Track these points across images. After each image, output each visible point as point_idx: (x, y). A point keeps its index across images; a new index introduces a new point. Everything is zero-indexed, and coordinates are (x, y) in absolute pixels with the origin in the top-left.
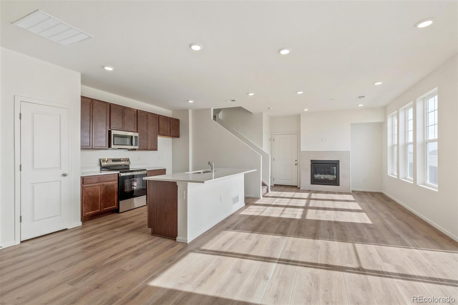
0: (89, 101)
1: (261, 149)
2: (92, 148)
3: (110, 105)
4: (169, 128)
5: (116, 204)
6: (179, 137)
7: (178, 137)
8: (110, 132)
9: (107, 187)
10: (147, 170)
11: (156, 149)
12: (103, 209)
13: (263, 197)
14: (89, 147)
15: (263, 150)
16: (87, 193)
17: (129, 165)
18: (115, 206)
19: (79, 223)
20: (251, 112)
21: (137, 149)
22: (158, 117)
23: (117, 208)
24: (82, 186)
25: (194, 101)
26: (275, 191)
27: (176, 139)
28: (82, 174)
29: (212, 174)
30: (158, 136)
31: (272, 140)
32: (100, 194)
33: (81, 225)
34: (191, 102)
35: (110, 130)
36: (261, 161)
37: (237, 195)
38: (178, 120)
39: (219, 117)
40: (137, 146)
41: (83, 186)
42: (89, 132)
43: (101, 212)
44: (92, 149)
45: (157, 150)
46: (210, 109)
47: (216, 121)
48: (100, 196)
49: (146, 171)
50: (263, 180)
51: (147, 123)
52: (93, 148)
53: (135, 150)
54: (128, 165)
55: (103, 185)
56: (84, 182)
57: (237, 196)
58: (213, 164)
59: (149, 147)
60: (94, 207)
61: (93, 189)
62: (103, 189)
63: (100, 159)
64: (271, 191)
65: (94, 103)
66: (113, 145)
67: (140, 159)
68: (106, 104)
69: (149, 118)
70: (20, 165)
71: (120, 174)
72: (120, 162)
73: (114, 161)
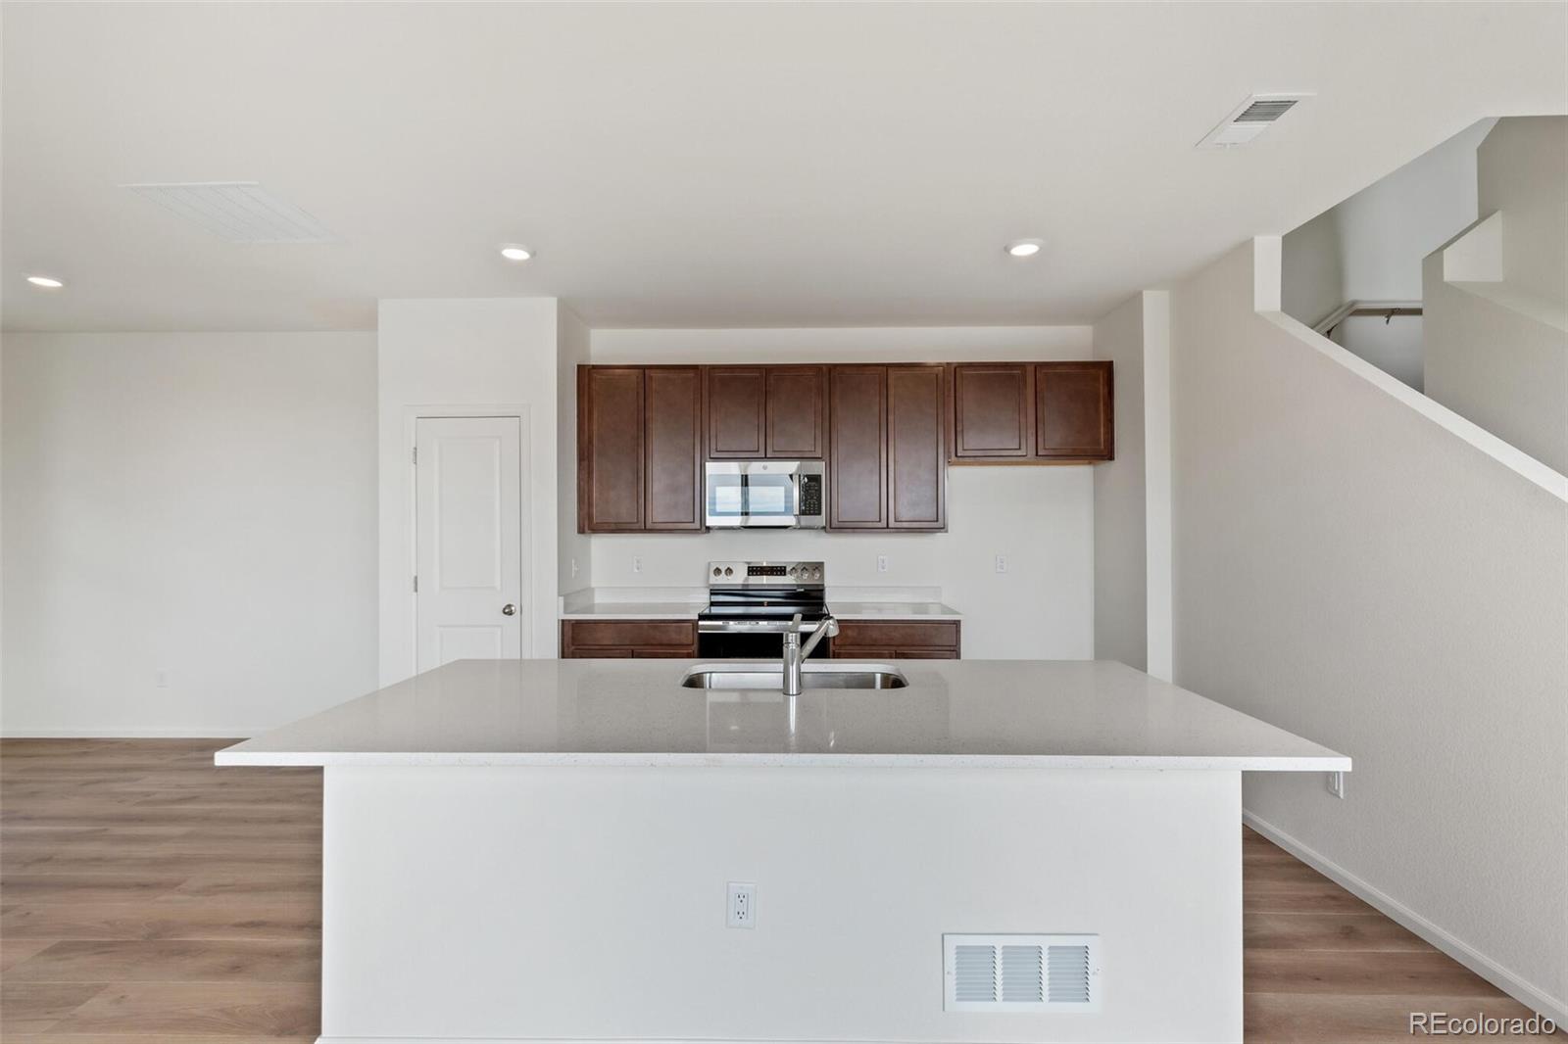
2: (645, 528)
3: (709, 370)
4: (1026, 419)
6: (1112, 458)
11: (938, 528)
14: (636, 526)
22: (948, 377)
27: (1105, 467)
28: (566, 613)
30: (948, 463)
35: (708, 460)
38: (1104, 366)
40: (820, 514)
44: (646, 530)
45: (947, 532)
51: (884, 412)
52: (648, 527)
56: (576, 640)
57: (1039, 941)
63: (709, 564)
65: (651, 378)
66: (710, 515)
67: (883, 568)
68: (691, 374)
69: (892, 392)
70: (416, 578)
71: (700, 623)
72: (781, 575)
73: (754, 571)
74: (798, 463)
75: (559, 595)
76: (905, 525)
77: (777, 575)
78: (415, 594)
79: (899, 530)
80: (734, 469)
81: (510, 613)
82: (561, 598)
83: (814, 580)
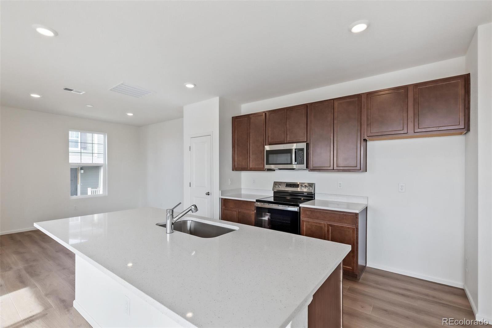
2: (249, 170)
3: (266, 113)
4: (405, 115)
9: (243, 216)
11: (358, 169)
17: (314, 195)
40: (303, 164)
41: (223, 208)
55: (239, 212)
61: (231, 213)
62: (239, 217)
66: (266, 164)
69: (336, 110)
70: (190, 183)
71: (256, 203)
73: (288, 185)
75: (220, 190)
76: (341, 168)
77: (296, 187)
78: (190, 187)
79: (339, 171)
81: (209, 195)
82: (220, 191)
83: (311, 190)
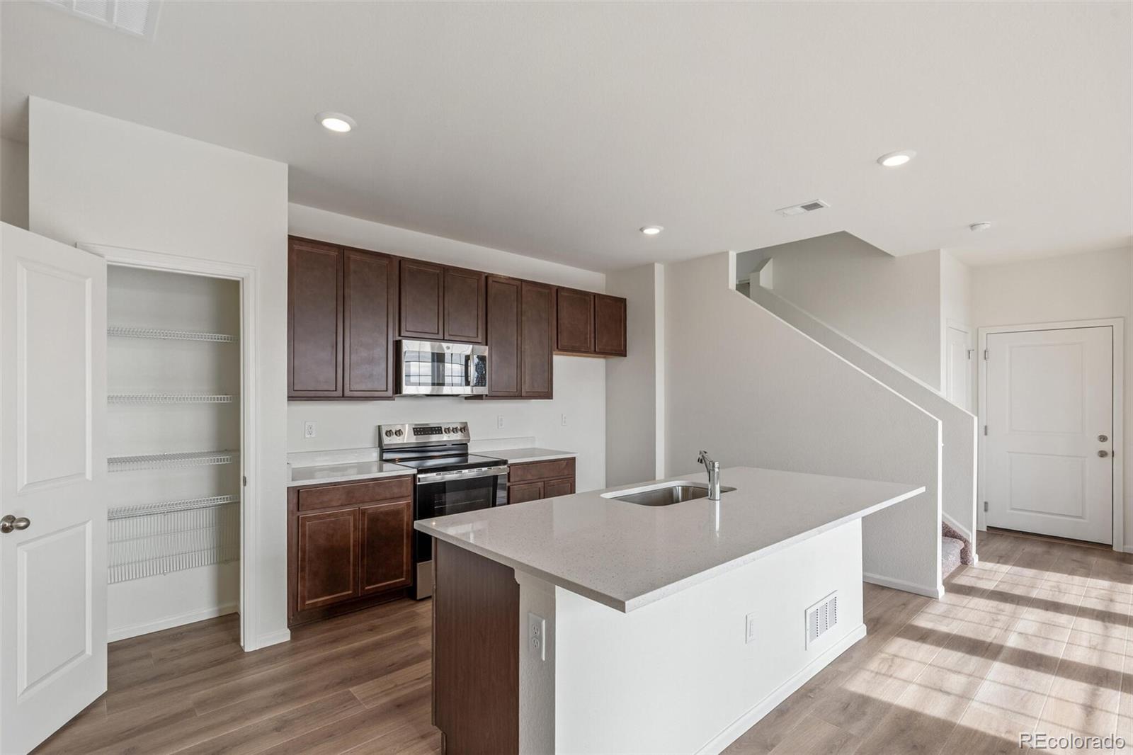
0: (334, 254)
1: (933, 390)
2: (343, 396)
3: (400, 261)
4: (590, 328)
5: (407, 571)
6: (625, 356)
7: (622, 353)
8: (398, 345)
9: (375, 519)
10: (509, 462)
11: (548, 395)
12: (363, 589)
13: (946, 591)
14: (334, 394)
15: (942, 394)
16: (310, 537)
17: (466, 444)
18: (402, 577)
19: (284, 635)
20: (889, 252)
21: (486, 395)
22: (553, 296)
23: (411, 585)
24: (295, 517)
25: (662, 228)
26: (1002, 559)
27: (616, 360)
28: (293, 480)
29: (714, 505)
30: (554, 353)
31: (977, 355)
32: (354, 541)
33: (288, 638)
34: (651, 231)
35: (400, 338)
36: (940, 445)
37: (832, 597)
38: (623, 301)
39: (762, 283)
40: (485, 386)
41: (298, 517)
42: (333, 347)
43: (359, 597)
44: (343, 397)
45: (552, 399)
46: (727, 253)
47: (748, 296)
48: (354, 546)
49: (506, 466)
50: (948, 516)
51: (520, 314)
52: (346, 395)
53: (478, 397)
54: (464, 442)
55: (363, 512)
56: (302, 505)
57: (827, 600)
58: (717, 465)
59: (526, 388)
60: (332, 580)
61: (331, 525)
62: (363, 524)
63: (379, 427)
64: (980, 560)
65: (349, 258)
66: (406, 385)
67: (501, 425)
68: (385, 262)
69: (524, 300)
71: (419, 476)
72: (439, 433)
73: (419, 431)
74: (471, 346)
76: (531, 394)
77: (436, 434)
79: (527, 398)
80: (427, 347)
